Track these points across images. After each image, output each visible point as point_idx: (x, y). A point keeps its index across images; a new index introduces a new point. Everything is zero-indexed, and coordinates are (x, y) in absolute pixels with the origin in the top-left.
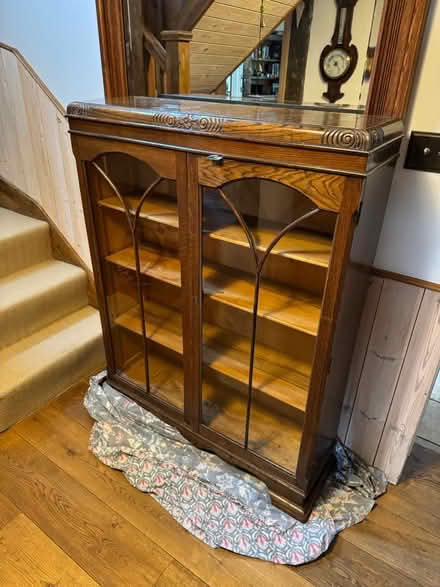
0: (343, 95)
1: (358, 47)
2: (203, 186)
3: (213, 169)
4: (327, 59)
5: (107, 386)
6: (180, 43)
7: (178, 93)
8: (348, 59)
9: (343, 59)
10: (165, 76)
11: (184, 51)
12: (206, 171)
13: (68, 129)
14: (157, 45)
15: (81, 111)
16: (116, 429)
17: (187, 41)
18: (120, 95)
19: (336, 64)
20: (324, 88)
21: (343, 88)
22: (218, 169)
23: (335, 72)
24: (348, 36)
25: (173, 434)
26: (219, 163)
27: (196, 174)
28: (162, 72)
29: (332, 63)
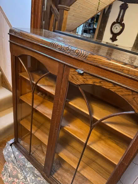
0: (117, 40)
1: (125, 24)
2: (70, 82)
3: (78, 76)
4: (113, 26)
5: (13, 146)
6: (65, 11)
7: (61, 30)
8: (121, 27)
9: (119, 27)
10: (57, 22)
11: (66, 14)
12: (73, 76)
13: (9, 40)
14: (56, 10)
15: (16, 33)
16: (14, 168)
17: (68, 11)
18: (37, 28)
19: (116, 29)
20: (111, 36)
21: (118, 37)
22: (80, 77)
23: (116, 31)
24: (122, 20)
25: (38, 174)
26: (82, 74)
27: (68, 76)
28: (56, 20)
29: (115, 28)
